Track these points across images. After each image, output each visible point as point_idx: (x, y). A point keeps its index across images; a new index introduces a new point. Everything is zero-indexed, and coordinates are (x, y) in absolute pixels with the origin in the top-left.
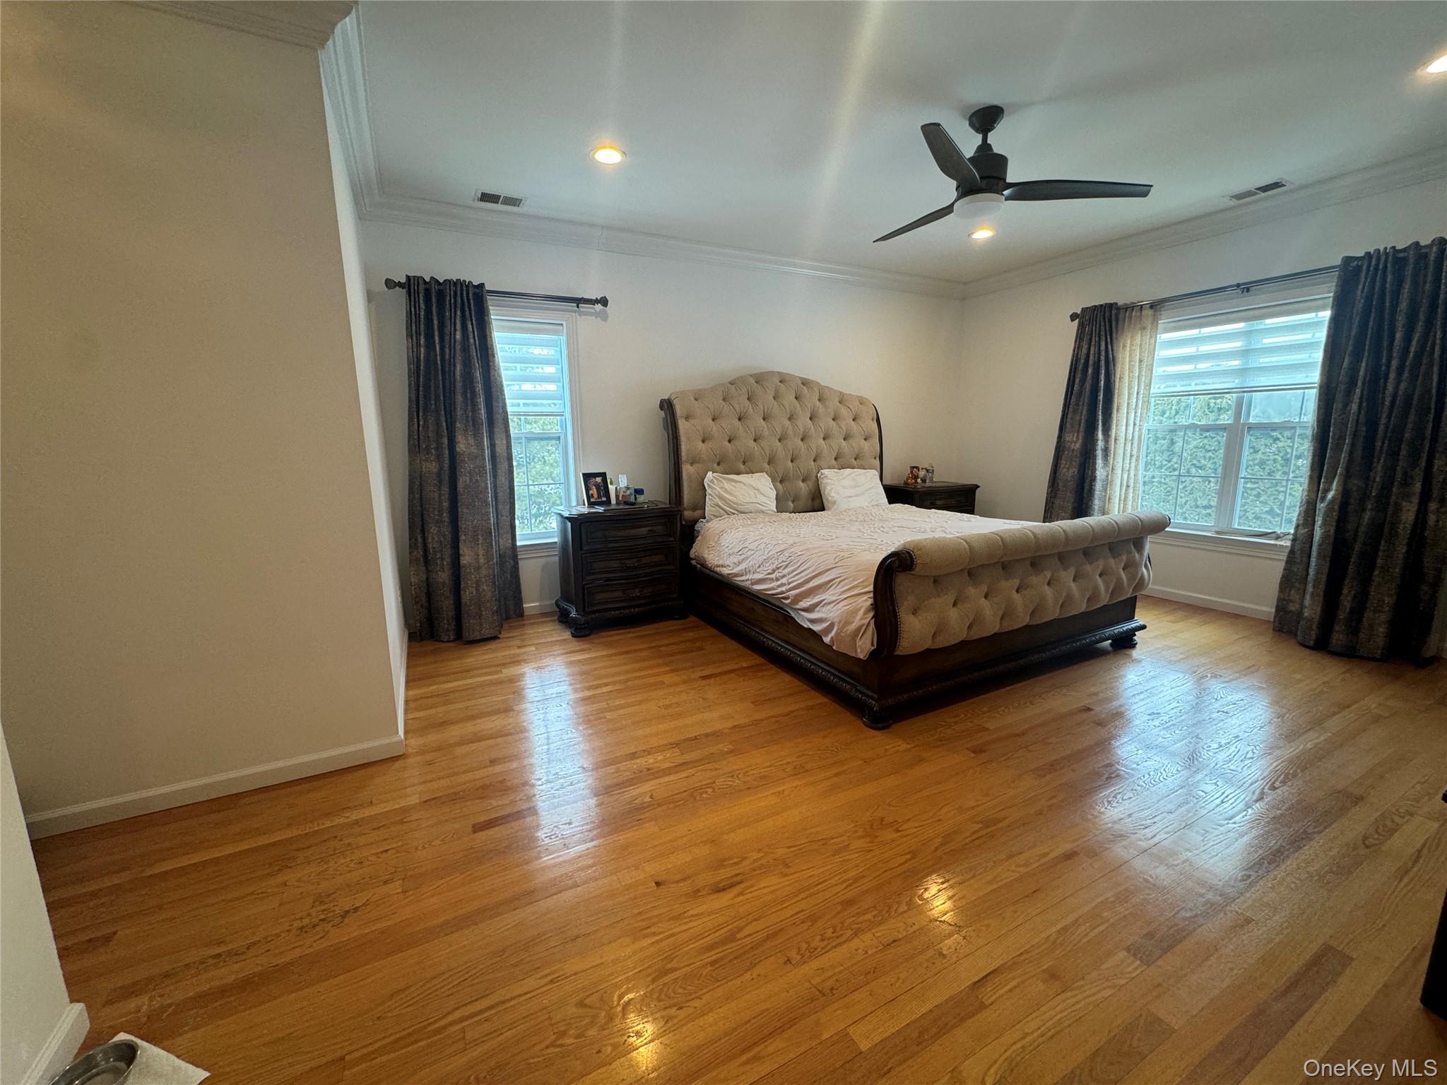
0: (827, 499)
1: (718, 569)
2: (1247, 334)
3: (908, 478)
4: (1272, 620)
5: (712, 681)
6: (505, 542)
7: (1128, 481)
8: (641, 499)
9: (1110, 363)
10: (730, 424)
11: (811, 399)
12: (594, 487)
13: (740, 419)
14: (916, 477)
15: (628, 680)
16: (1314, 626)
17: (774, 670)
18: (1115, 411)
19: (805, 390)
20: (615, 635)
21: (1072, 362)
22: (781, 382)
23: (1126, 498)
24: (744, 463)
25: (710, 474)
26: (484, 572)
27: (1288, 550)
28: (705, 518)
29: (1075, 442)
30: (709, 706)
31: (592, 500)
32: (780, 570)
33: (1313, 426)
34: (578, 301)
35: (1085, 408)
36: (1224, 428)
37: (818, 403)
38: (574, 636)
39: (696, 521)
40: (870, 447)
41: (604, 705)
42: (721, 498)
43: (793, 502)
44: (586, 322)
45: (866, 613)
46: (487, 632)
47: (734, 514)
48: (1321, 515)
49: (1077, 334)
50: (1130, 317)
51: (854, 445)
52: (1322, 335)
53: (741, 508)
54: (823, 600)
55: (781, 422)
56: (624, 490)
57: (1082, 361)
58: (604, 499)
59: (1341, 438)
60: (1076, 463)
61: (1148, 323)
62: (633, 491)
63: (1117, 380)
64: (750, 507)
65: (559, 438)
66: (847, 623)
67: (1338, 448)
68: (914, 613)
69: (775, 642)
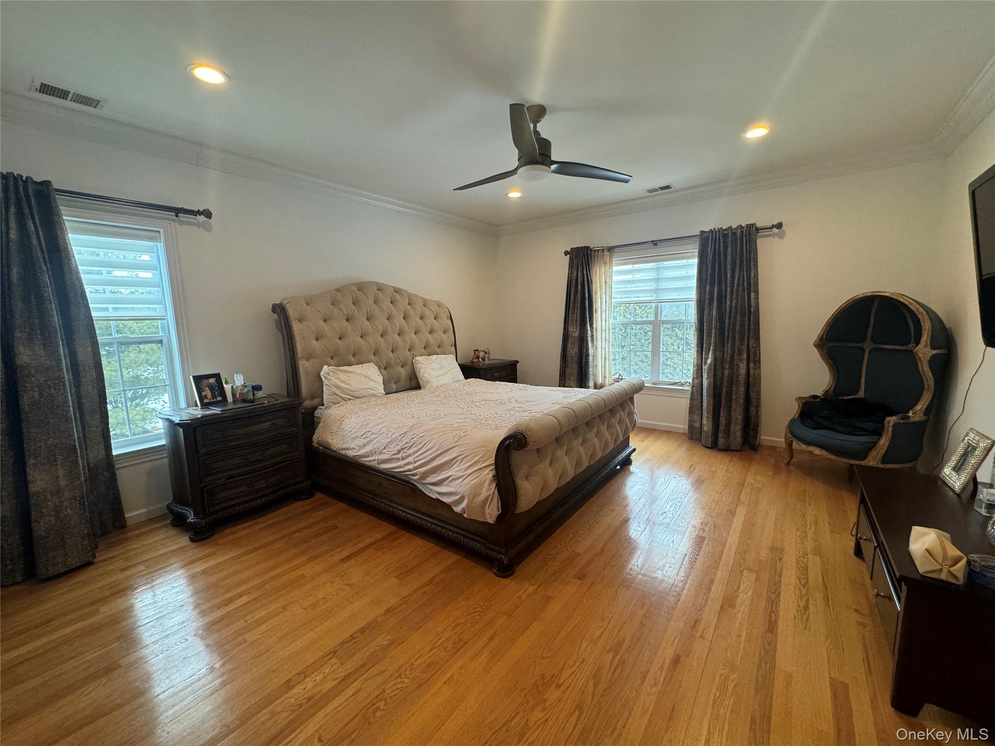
0: (422, 380)
1: (343, 452)
2: (657, 269)
3: (473, 358)
4: (687, 432)
5: (353, 562)
6: (96, 454)
7: (605, 356)
8: (259, 394)
9: (590, 283)
10: (341, 324)
11: (403, 303)
12: (207, 388)
13: (347, 320)
14: (478, 357)
15: (265, 583)
16: (710, 436)
17: (406, 536)
18: (594, 312)
19: (398, 297)
20: (243, 531)
21: (568, 281)
22: (378, 290)
23: (605, 365)
24: (354, 355)
25: (325, 367)
26: (67, 495)
27: (690, 392)
28: (323, 405)
29: (575, 332)
30: (357, 593)
31: (206, 401)
32: (405, 451)
33: (695, 323)
34: (178, 211)
35: (579, 310)
36: (650, 323)
37: (408, 306)
38: (193, 540)
39: (315, 408)
40: (447, 338)
41: (240, 624)
42: (337, 387)
43: (395, 383)
44: (185, 230)
45: (490, 485)
46: (74, 562)
47: (350, 400)
48: (706, 372)
49: (569, 264)
50: (598, 256)
51: (437, 337)
52: (694, 272)
53: (356, 394)
54: (452, 476)
55: (381, 322)
56: (241, 388)
57: (574, 281)
58: (219, 399)
59: (710, 329)
60: (577, 346)
61: (607, 259)
62: (250, 388)
63: (594, 293)
64: (364, 393)
65: (161, 342)
66: (476, 495)
67: (709, 335)
68: (527, 478)
69: (405, 512)
